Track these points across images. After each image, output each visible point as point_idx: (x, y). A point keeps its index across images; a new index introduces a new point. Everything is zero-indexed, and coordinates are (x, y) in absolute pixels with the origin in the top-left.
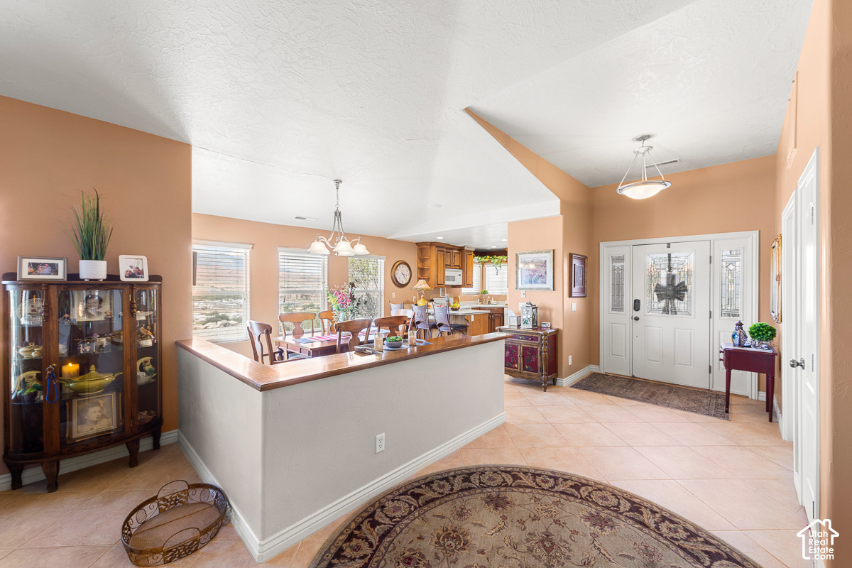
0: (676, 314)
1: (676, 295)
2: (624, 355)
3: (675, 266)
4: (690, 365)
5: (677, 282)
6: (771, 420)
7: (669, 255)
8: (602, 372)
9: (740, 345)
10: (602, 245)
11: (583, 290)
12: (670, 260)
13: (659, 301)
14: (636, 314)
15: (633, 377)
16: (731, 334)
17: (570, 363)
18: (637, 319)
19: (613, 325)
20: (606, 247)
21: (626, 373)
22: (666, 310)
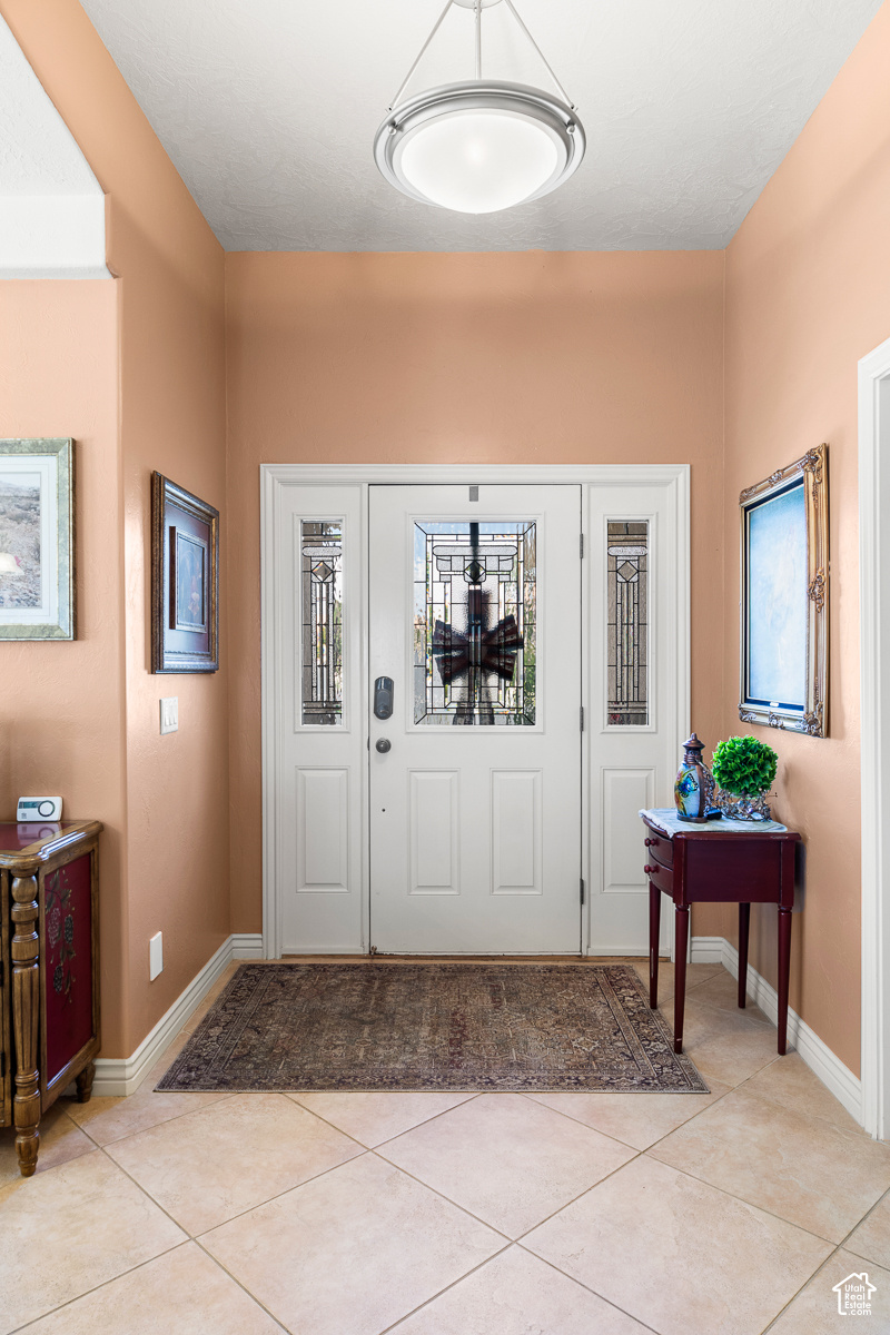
0: (492, 723)
1: (495, 661)
2: (344, 882)
3: (492, 564)
4: (532, 887)
5: (495, 618)
6: (782, 1050)
7: (474, 527)
8: (272, 955)
9: (700, 817)
10: (269, 474)
11: (207, 643)
12: (475, 543)
13: (447, 679)
14: (382, 729)
15: (374, 954)
16: (672, 782)
17: (156, 968)
18: (384, 747)
19: (307, 774)
20: (284, 483)
21: (347, 943)
22: (464, 715)
